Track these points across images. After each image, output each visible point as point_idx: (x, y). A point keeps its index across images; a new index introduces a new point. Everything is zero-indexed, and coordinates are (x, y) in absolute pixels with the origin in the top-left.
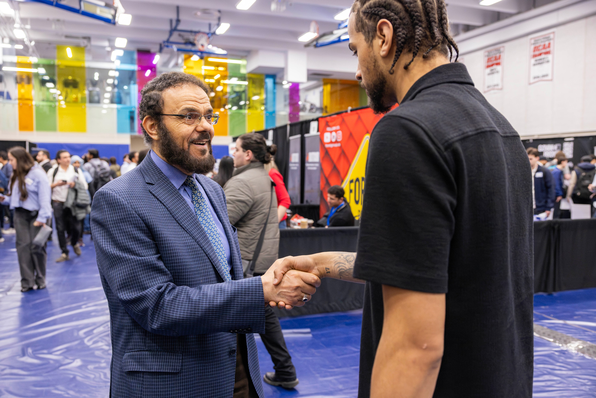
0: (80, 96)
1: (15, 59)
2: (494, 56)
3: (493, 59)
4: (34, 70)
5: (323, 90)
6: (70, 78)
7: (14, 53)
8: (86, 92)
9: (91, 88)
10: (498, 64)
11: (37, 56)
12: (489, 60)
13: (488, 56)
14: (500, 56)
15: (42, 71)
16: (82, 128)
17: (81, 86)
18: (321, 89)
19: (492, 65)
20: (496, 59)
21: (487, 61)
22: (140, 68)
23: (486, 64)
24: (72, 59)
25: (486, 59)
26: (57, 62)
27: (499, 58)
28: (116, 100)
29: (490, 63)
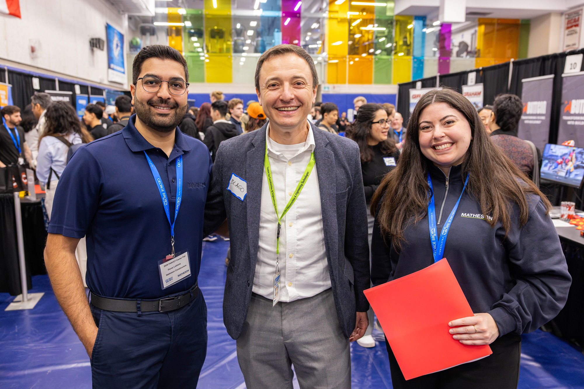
0: (225, 46)
1: (166, 11)
2: (574, 18)
3: (572, 21)
4: (181, 24)
5: (476, 31)
6: (216, 28)
7: (166, 5)
8: (231, 43)
9: (236, 38)
10: (577, 26)
11: (185, 7)
12: (569, 22)
13: (568, 18)
14: (578, 18)
15: (188, 24)
16: (228, 79)
17: (226, 35)
18: (472, 31)
19: (572, 27)
20: (575, 21)
21: (566, 23)
22: (284, 15)
23: (566, 26)
24: (218, 9)
25: (567, 21)
26: (205, 12)
27: (578, 20)
28: (260, 48)
29: (570, 25)
